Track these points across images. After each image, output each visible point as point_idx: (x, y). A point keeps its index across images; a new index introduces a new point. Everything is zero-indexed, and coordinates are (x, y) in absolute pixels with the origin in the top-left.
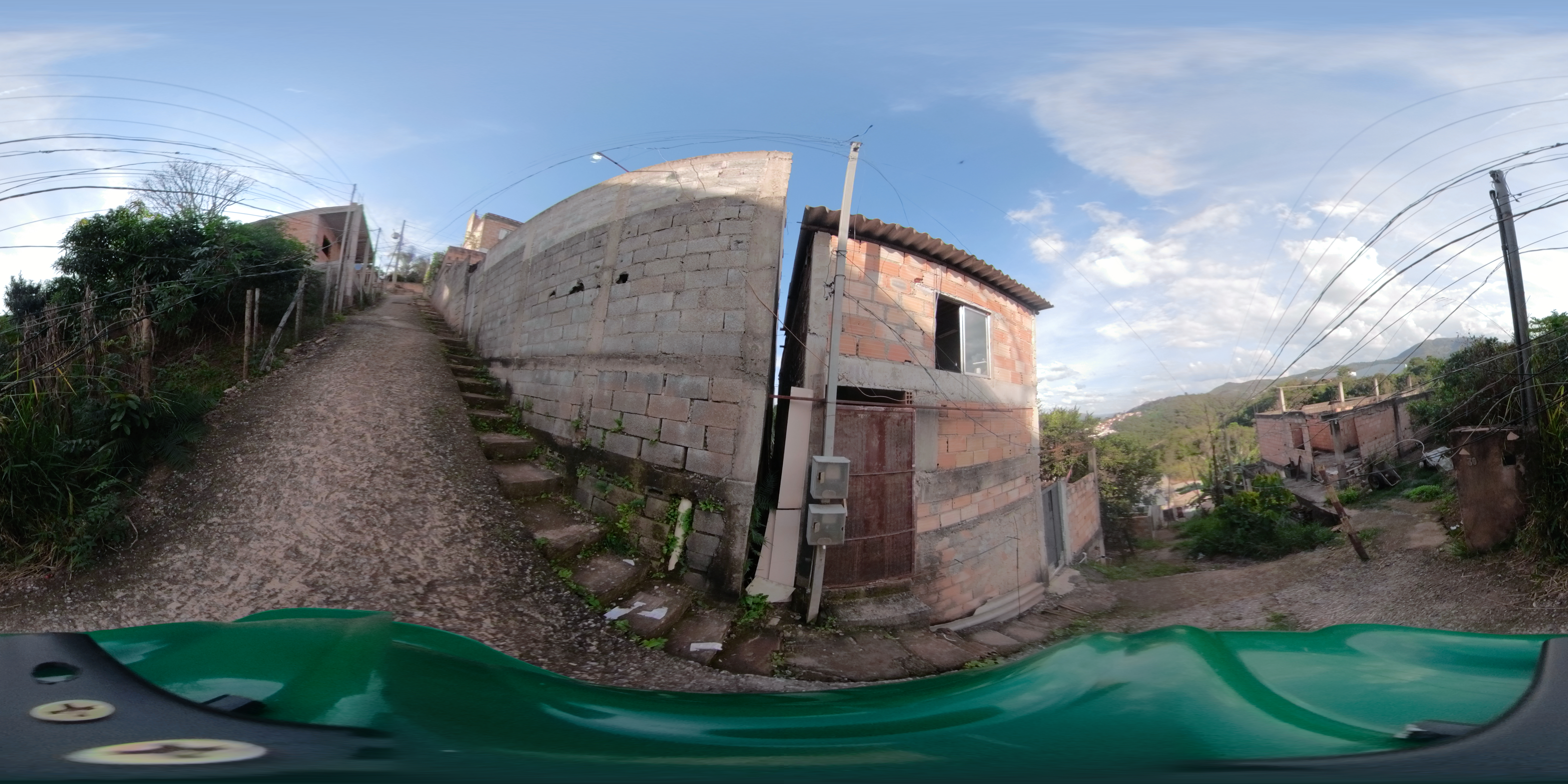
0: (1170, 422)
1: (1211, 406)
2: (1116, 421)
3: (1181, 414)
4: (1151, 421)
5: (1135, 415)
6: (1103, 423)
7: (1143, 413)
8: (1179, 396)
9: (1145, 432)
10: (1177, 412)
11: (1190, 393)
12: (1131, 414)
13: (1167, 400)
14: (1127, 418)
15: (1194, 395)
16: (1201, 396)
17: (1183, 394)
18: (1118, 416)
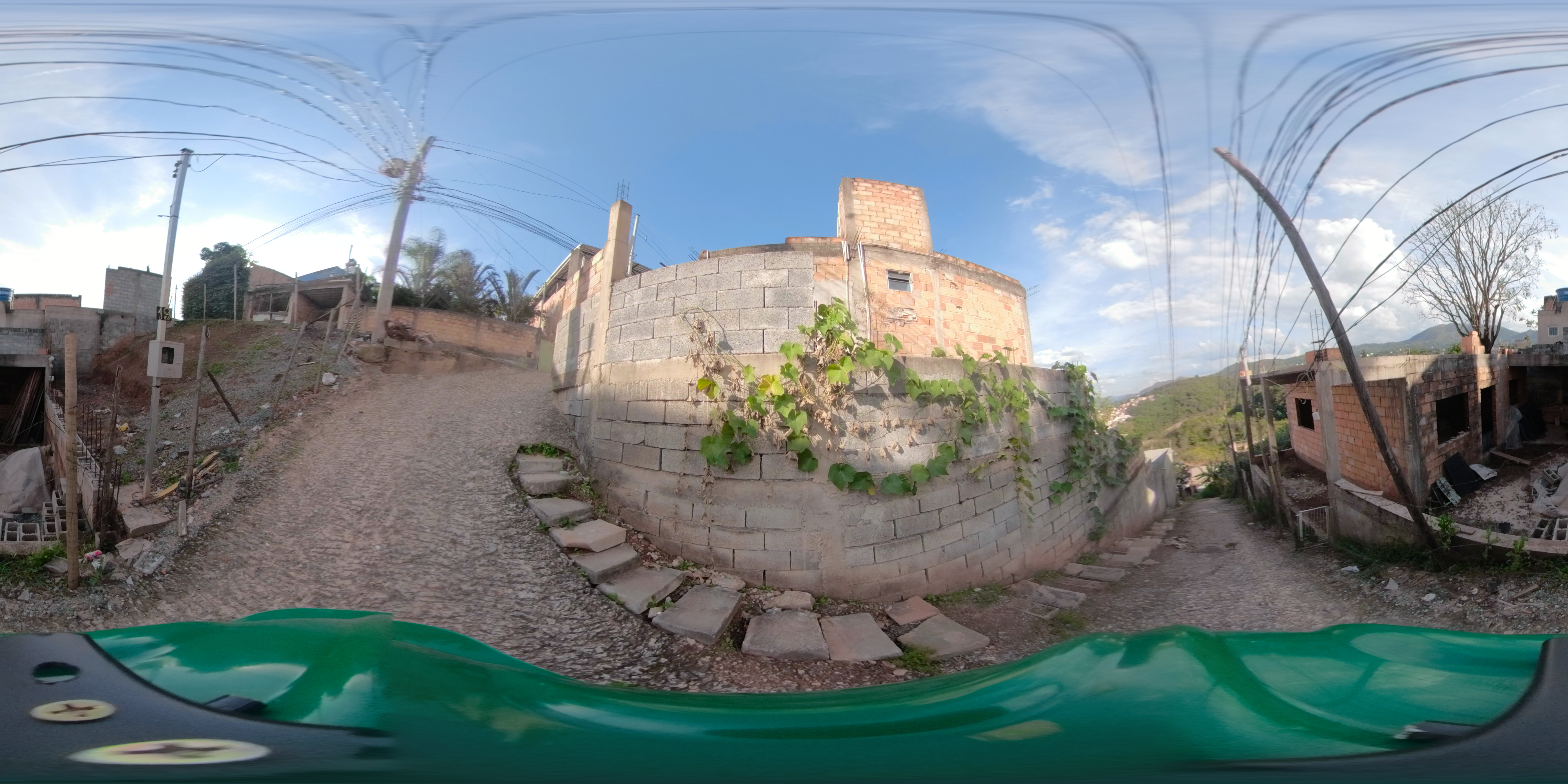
0: (1182, 405)
1: (1222, 388)
2: (1130, 406)
3: (1192, 397)
4: (1164, 404)
5: (1147, 400)
6: (1118, 407)
7: (1155, 397)
8: (1190, 379)
9: (1158, 415)
10: (1188, 395)
11: (1200, 376)
12: (1144, 399)
13: (1180, 383)
14: (1141, 403)
15: (1204, 377)
16: (1210, 377)
17: (1192, 376)
18: (1132, 400)
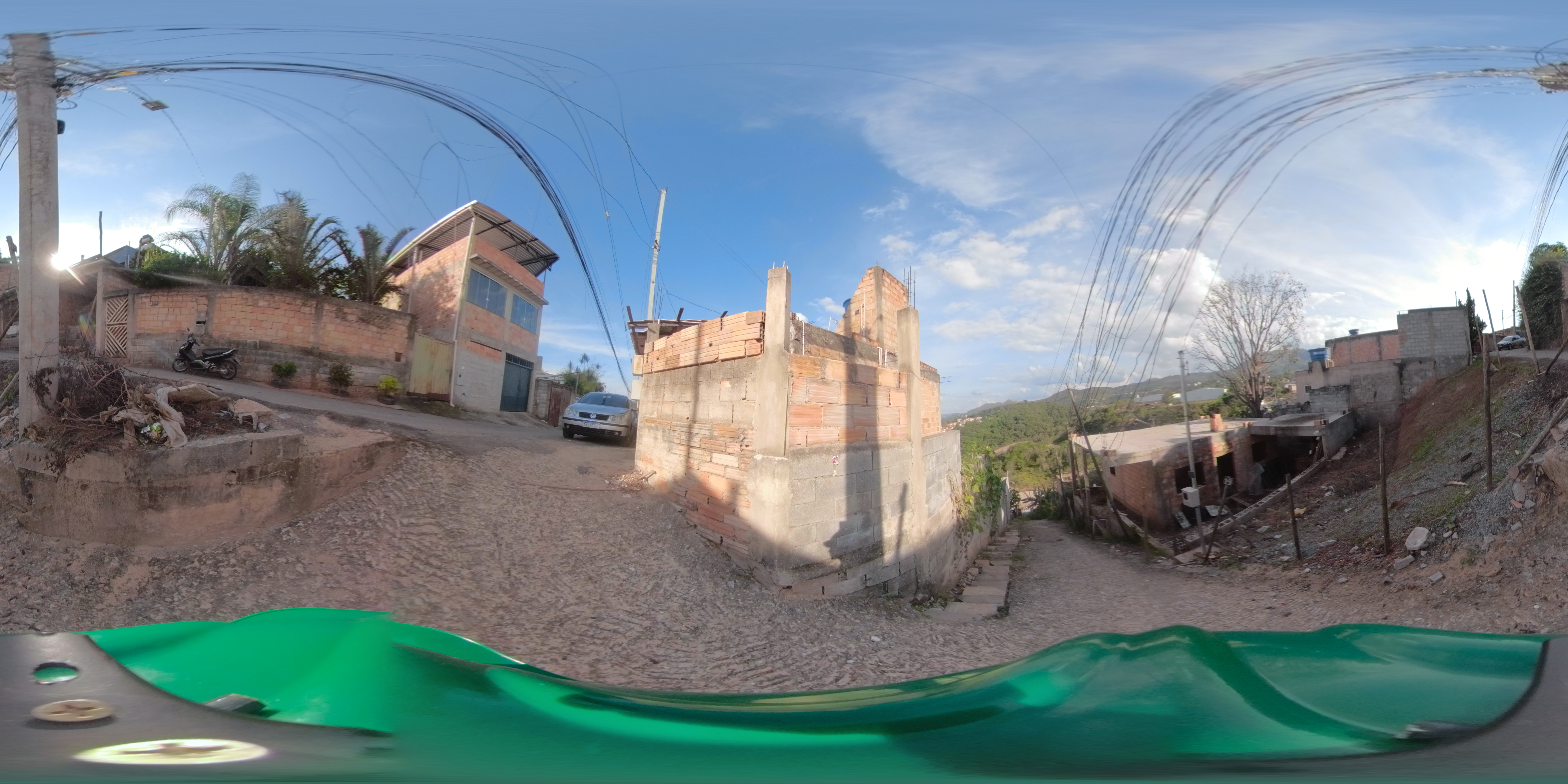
0: (1010, 429)
1: (1050, 414)
3: (1020, 421)
4: (991, 427)
5: (975, 421)
7: (983, 419)
8: (1019, 403)
9: (985, 437)
10: (1016, 419)
11: (1029, 400)
13: (1008, 407)
14: (967, 424)
15: (1033, 403)
16: (1039, 403)
17: (1021, 400)
